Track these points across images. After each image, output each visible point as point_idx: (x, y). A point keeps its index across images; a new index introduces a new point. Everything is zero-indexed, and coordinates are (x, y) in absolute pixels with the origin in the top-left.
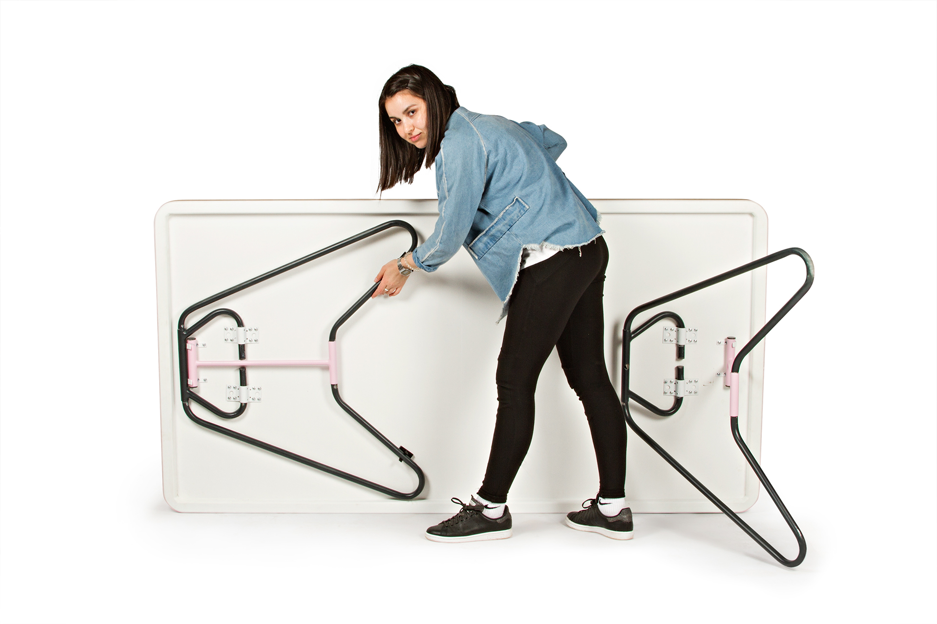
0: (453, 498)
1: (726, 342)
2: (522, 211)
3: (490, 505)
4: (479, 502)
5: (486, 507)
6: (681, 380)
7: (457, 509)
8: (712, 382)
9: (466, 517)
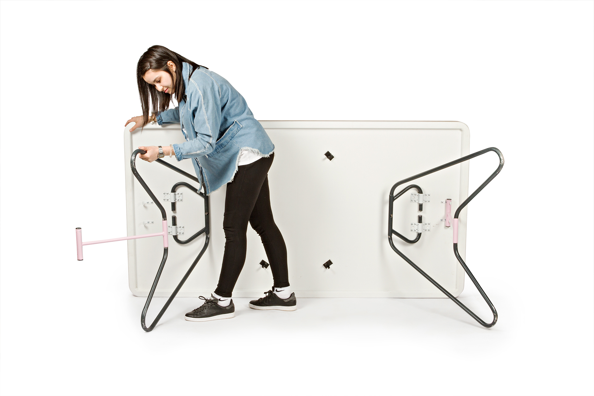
0: (200, 296)
1: (446, 202)
2: (238, 128)
3: (222, 298)
4: (215, 298)
5: (220, 300)
6: (421, 223)
7: (203, 302)
8: (438, 224)
9: (208, 306)
